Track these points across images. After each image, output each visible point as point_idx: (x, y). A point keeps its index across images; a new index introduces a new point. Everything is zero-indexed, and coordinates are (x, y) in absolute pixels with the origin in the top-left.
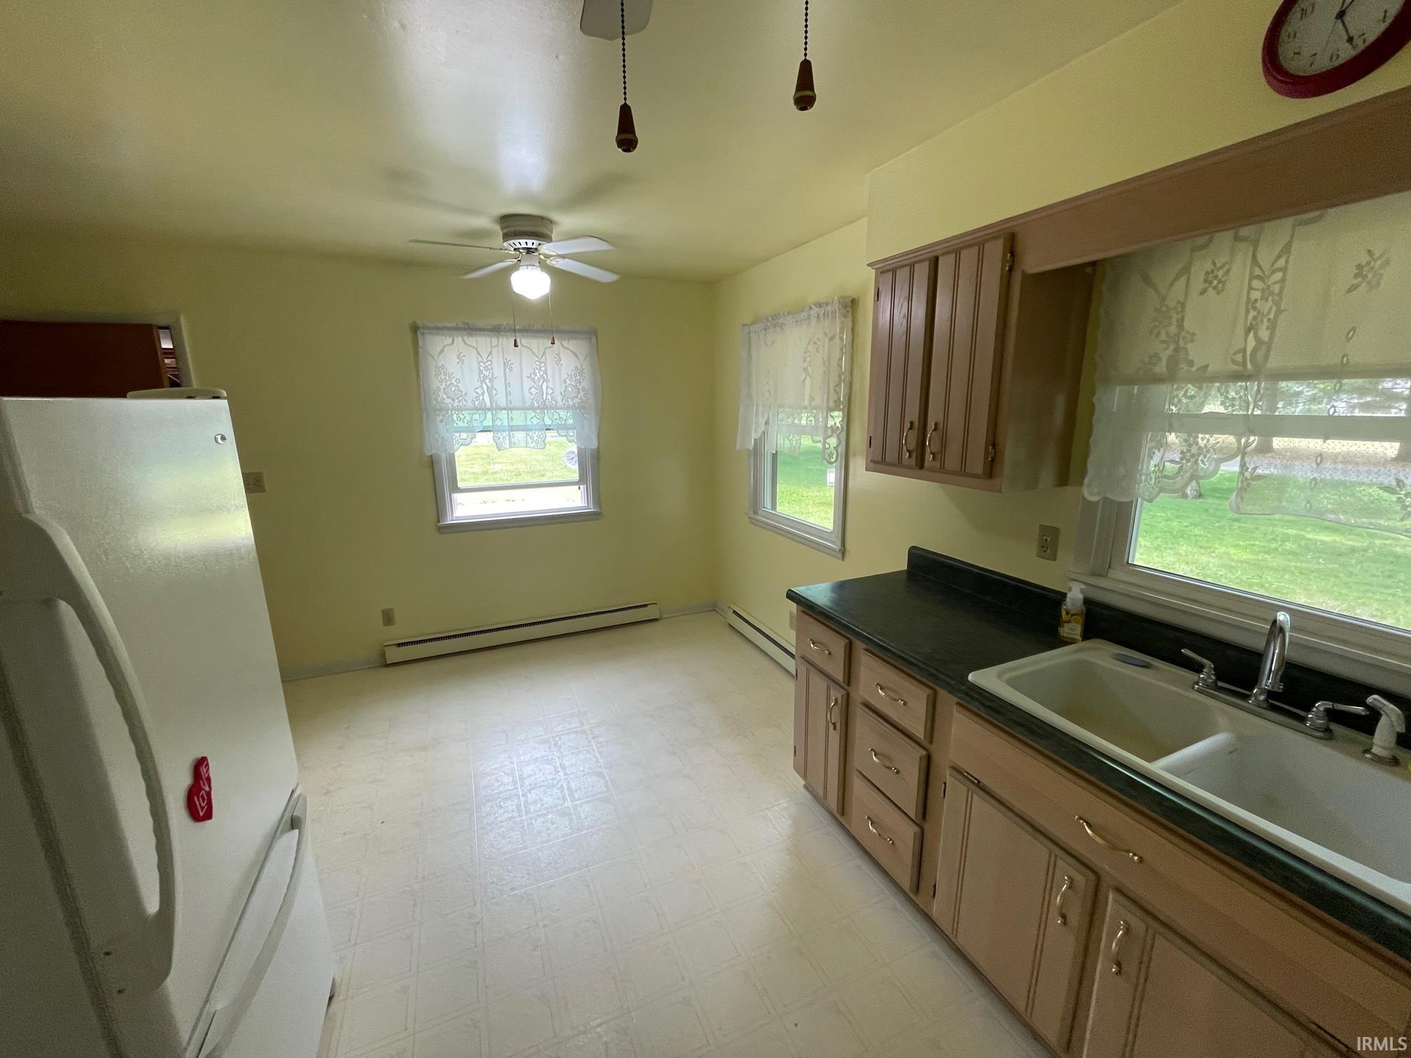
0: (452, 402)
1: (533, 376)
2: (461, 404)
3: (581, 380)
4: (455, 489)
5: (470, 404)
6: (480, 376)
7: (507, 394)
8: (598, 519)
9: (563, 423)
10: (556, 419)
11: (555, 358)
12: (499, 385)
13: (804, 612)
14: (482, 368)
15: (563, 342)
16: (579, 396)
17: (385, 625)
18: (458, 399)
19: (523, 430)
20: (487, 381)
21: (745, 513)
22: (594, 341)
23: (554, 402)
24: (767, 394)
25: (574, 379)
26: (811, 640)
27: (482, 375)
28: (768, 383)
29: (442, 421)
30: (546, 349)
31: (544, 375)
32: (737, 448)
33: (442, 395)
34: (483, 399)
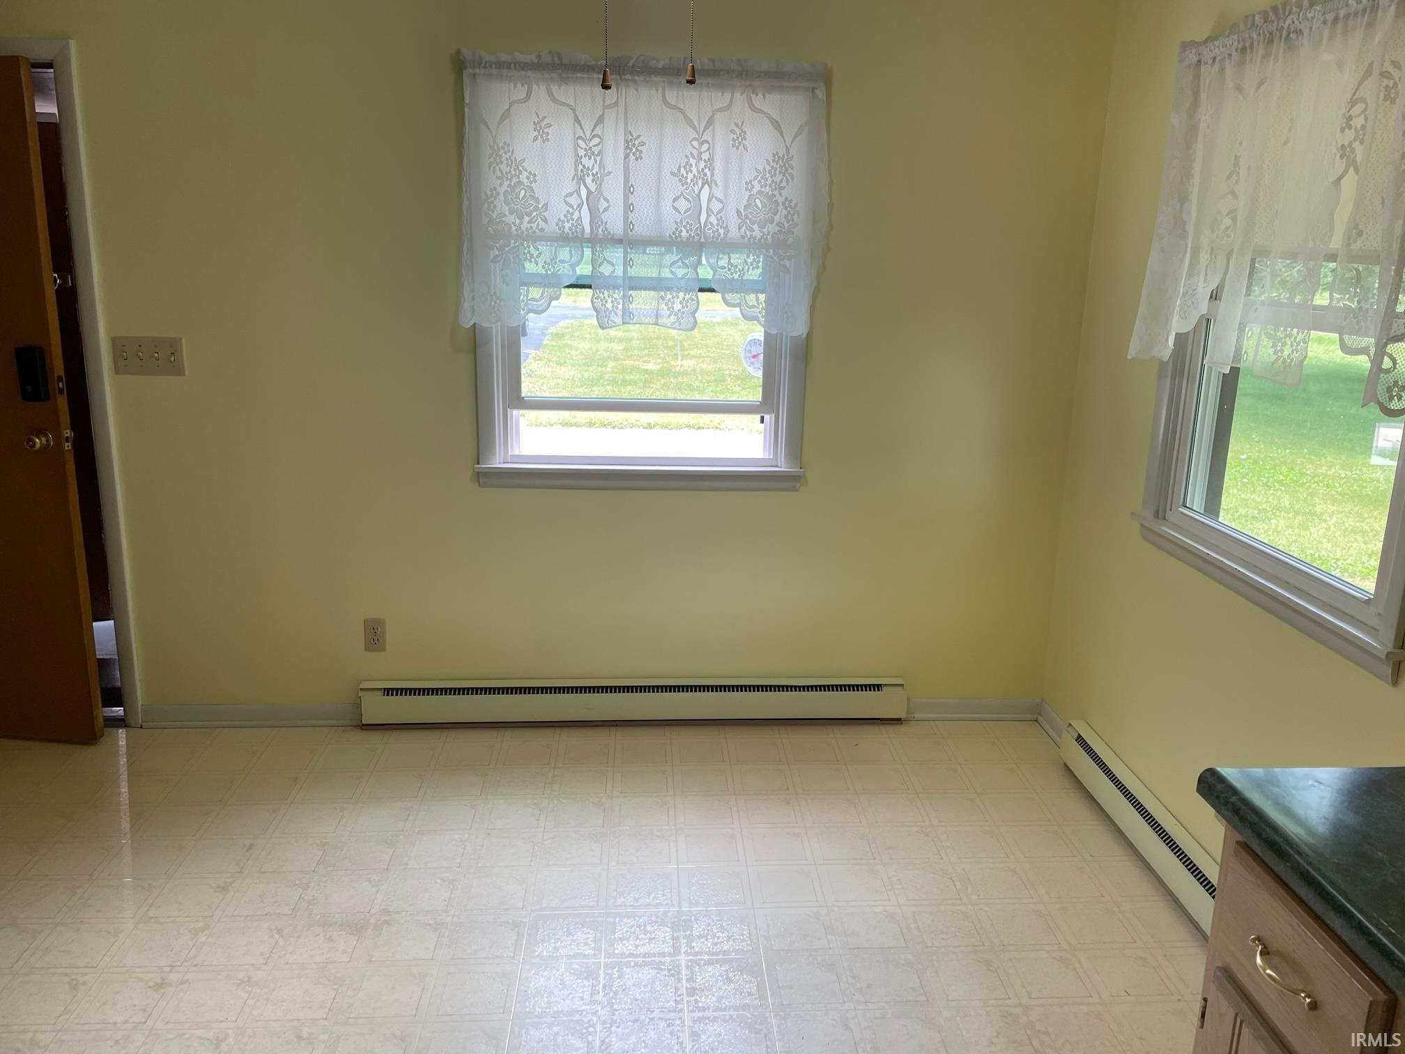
0: (518, 221)
1: (683, 171)
2: (534, 226)
3: (784, 184)
4: (517, 401)
5: (551, 227)
6: (576, 170)
7: (628, 208)
8: (795, 489)
9: (736, 276)
10: (723, 268)
11: (733, 132)
12: (614, 189)
13: (1245, 846)
14: (582, 153)
15: (753, 96)
16: (777, 218)
17: (367, 649)
18: (529, 214)
19: (654, 289)
20: (589, 180)
21: (1133, 514)
22: (821, 94)
23: (722, 231)
24: (1226, 222)
25: (769, 182)
26: (1259, 939)
27: (581, 167)
28: (1233, 193)
29: (495, 260)
30: (714, 112)
31: (707, 171)
32: (1131, 354)
33: (501, 206)
34: (580, 218)
